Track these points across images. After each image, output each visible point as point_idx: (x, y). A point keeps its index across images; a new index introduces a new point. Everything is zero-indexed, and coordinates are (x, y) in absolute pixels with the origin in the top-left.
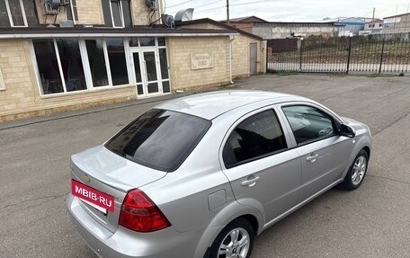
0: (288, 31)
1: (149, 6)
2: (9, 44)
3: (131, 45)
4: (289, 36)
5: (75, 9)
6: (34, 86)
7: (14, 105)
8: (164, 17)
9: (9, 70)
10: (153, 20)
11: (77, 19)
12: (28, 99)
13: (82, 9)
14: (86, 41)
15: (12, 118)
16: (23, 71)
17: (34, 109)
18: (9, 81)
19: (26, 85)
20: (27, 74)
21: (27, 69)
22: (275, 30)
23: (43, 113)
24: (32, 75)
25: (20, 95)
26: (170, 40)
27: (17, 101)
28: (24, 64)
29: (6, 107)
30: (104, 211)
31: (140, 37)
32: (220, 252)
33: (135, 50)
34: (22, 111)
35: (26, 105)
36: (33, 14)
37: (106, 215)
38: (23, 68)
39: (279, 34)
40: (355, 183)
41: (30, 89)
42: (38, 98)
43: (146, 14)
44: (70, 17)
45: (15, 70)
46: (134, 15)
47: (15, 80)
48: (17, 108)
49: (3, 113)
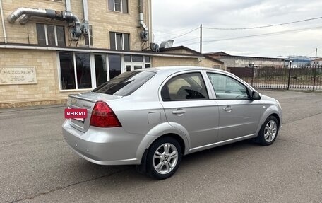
0: (248, 63)
1: (142, 38)
2: (43, 54)
3: (126, 60)
4: (248, 66)
5: (91, 38)
6: (56, 83)
7: (41, 95)
8: (152, 44)
9: (41, 71)
10: (145, 48)
11: (92, 45)
12: (51, 92)
13: (96, 38)
14: (95, 56)
15: (39, 104)
16: (50, 73)
17: (55, 99)
18: (39, 78)
19: (51, 82)
20: (53, 75)
21: (53, 71)
22: (237, 61)
23: (60, 102)
24: (56, 76)
25: (46, 88)
26: (154, 58)
27: (44, 92)
28: (52, 68)
29: (35, 96)
30: (82, 120)
31: (133, 55)
32: (155, 156)
33: (128, 64)
34: (46, 99)
35: (49, 96)
36: (62, 40)
37: (83, 122)
38: (51, 70)
39: (240, 64)
40: (268, 141)
41: (53, 85)
42: (58, 92)
43: (140, 43)
44: (87, 43)
45: (44, 71)
46: (131, 44)
47: (45, 78)
48: (43, 97)
49: (32, 100)
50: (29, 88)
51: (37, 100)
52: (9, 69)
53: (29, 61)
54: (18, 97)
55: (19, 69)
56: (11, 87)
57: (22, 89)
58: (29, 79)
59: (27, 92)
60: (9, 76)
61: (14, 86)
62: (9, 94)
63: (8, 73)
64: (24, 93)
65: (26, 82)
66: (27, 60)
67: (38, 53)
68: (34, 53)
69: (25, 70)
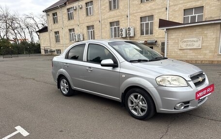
2: (210, 27)
7: (203, 56)
9: (206, 39)
12: (211, 54)
15: (200, 62)
16: (213, 40)
17: (212, 59)
18: (204, 44)
19: (212, 47)
20: (214, 42)
21: (215, 39)
23: (216, 63)
24: (216, 42)
25: (207, 52)
27: (205, 54)
28: (214, 36)
29: (199, 57)
34: (205, 59)
35: (208, 57)
38: (213, 38)
41: (213, 49)
45: (208, 39)
47: (207, 44)
48: (204, 58)
49: (196, 59)
50: (196, 51)
51: (199, 59)
52: (186, 40)
53: (199, 33)
54: (188, 57)
55: (192, 39)
56: (185, 50)
57: (191, 52)
58: (196, 45)
59: (194, 54)
60: (185, 43)
61: (187, 50)
62: (183, 54)
63: (185, 42)
64: (192, 54)
65: (195, 47)
66: (198, 32)
67: (206, 27)
68: (204, 27)
69: (195, 39)
